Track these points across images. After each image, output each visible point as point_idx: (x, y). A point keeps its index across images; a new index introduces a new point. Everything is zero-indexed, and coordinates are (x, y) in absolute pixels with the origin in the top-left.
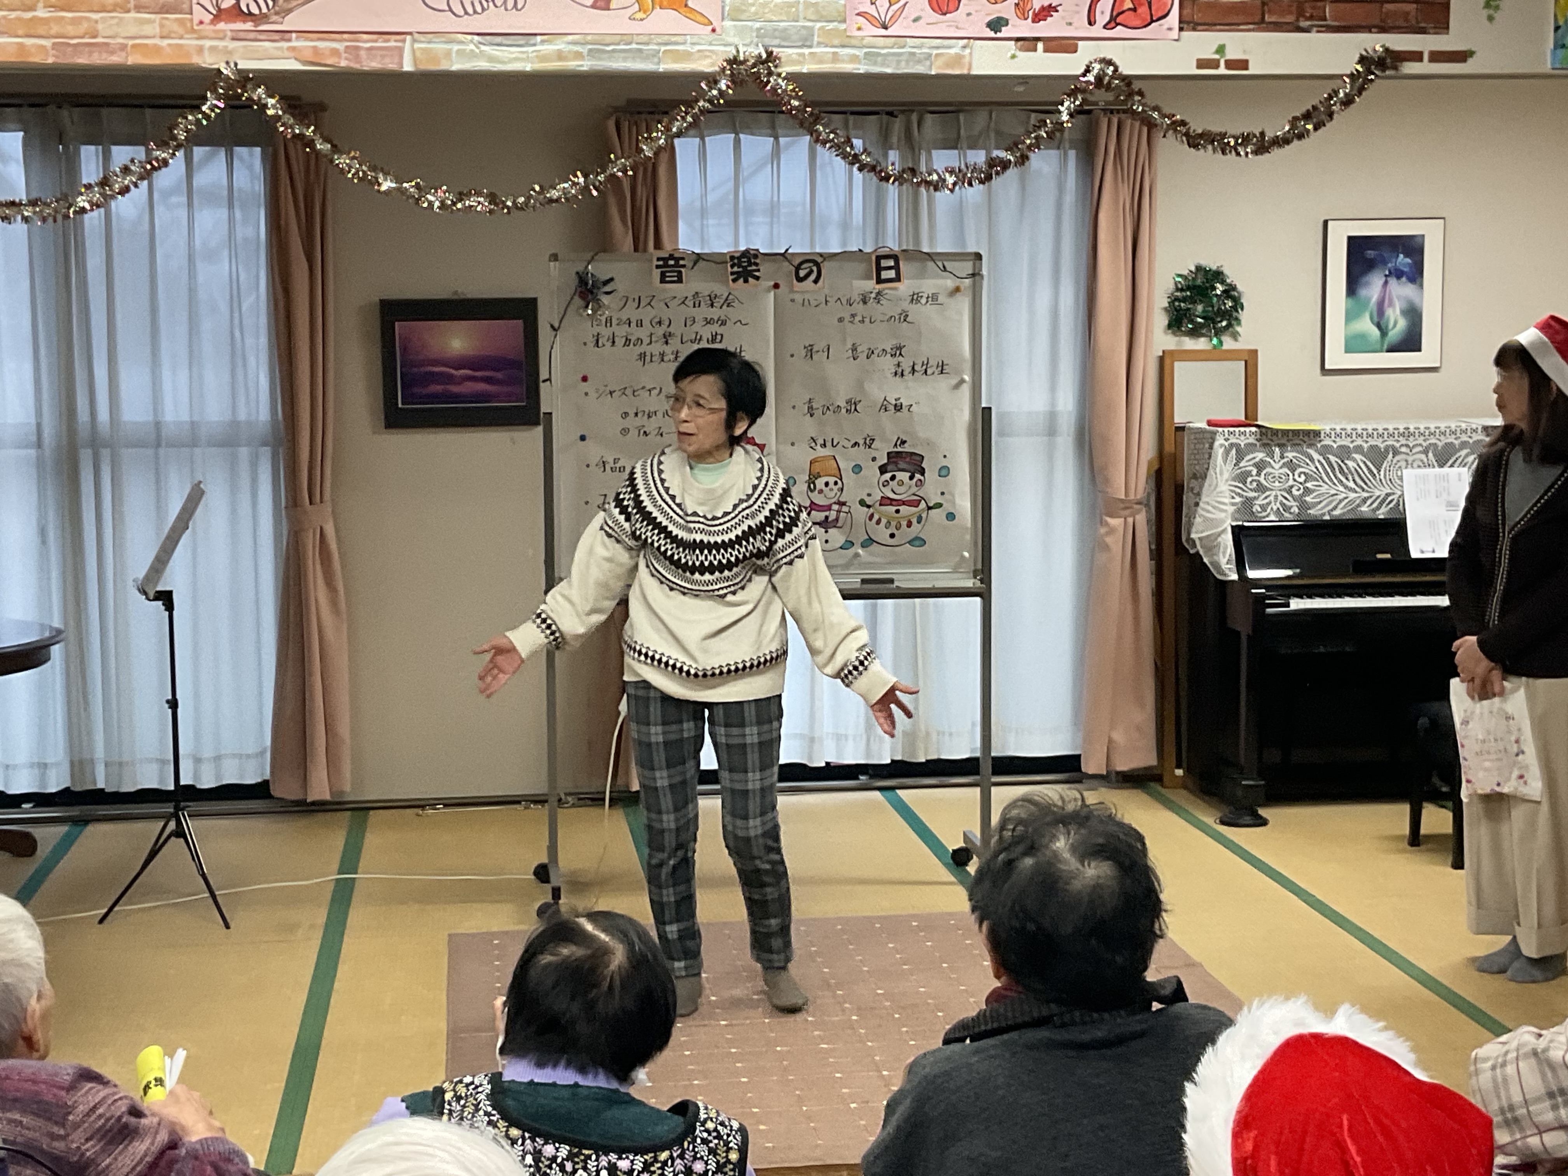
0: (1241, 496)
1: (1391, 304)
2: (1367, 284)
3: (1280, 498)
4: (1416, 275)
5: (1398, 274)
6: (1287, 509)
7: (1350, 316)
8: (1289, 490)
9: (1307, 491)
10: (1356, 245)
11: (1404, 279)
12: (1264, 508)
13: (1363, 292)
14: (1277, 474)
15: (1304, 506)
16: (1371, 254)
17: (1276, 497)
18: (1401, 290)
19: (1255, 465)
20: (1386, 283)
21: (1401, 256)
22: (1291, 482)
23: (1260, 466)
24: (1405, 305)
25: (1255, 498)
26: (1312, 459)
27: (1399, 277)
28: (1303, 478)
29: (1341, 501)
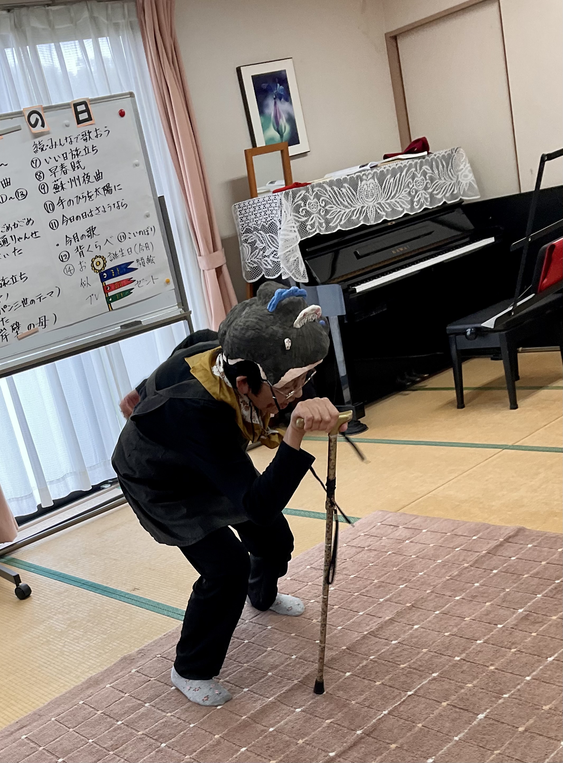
0: (298, 222)
1: (280, 117)
2: (267, 105)
4: (286, 96)
5: (279, 97)
7: (264, 125)
9: (327, 212)
10: (257, 81)
11: (282, 99)
12: (313, 226)
13: (267, 112)
14: (313, 202)
15: (327, 222)
16: (265, 86)
18: (283, 106)
20: (275, 103)
24: (287, 116)
29: (343, 215)
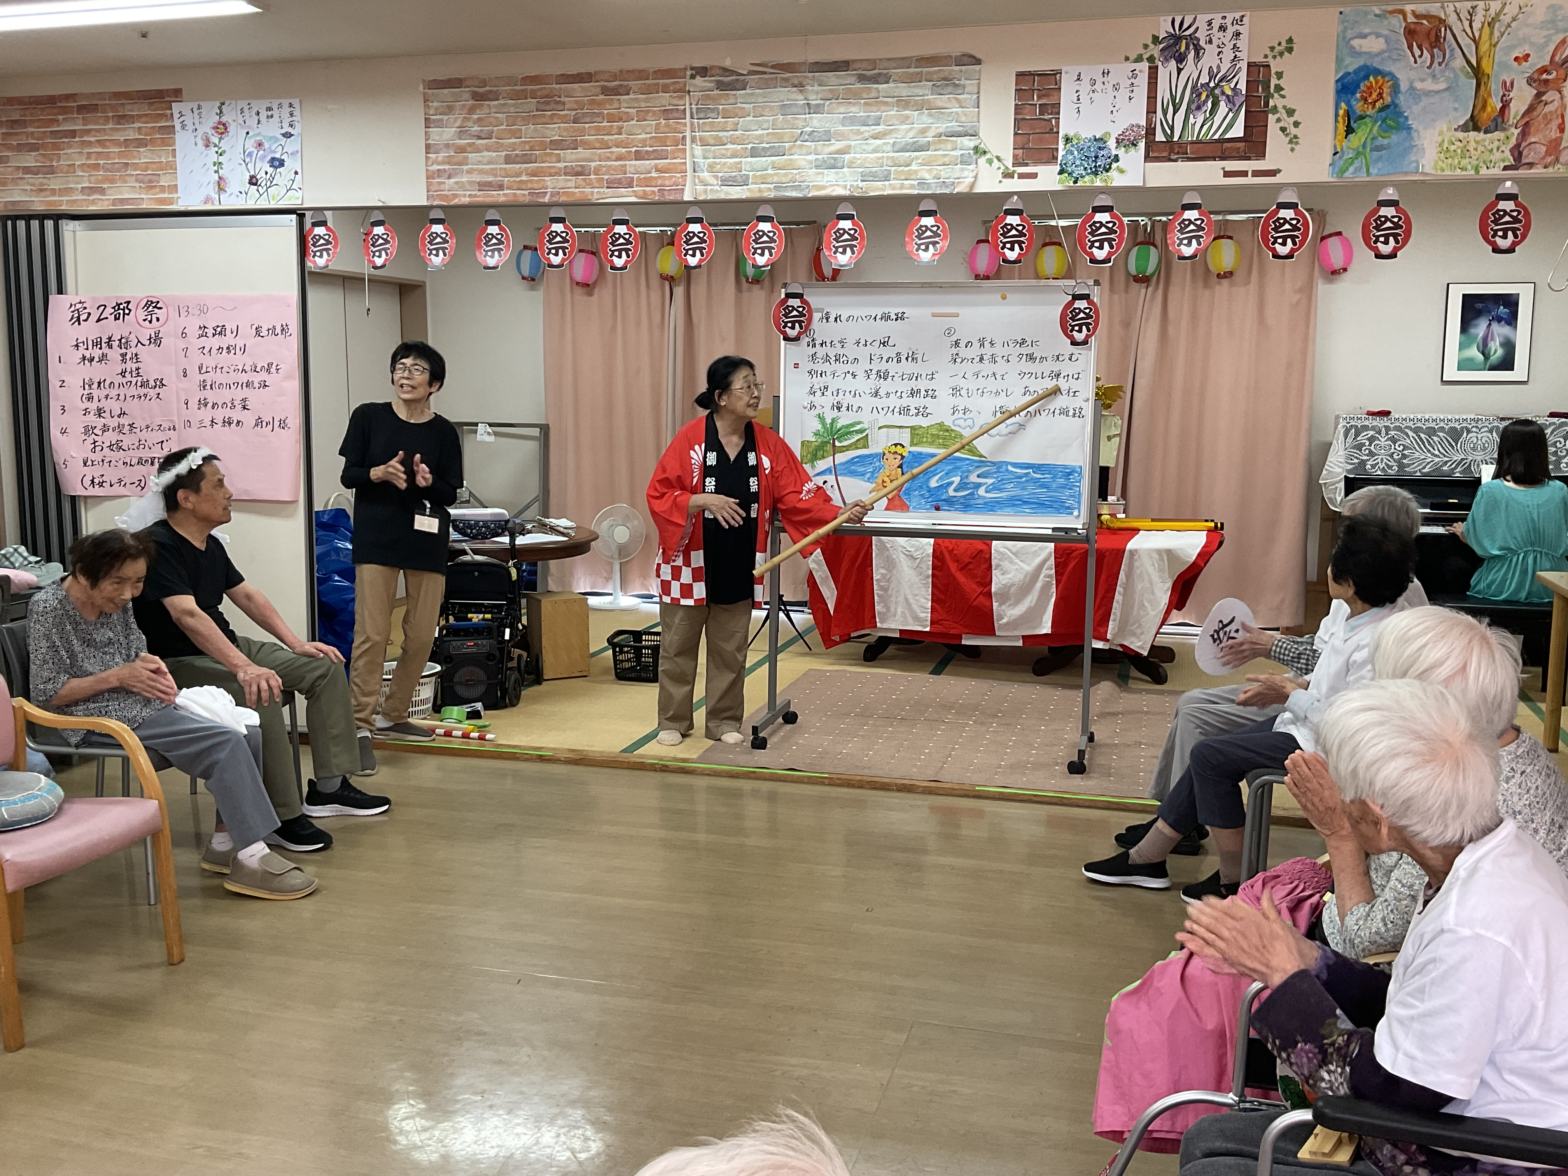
0: (1357, 458)
1: (1492, 339)
2: (1476, 326)
3: (1385, 460)
4: (1512, 320)
5: (1499, 320)
6: (1390, 467)
7: (1462, 347)
8: (1391, 456)
9: (1404, 456)
10: (1469, 301)
11: (1503, 322)
12: (1373, 466)
13: (1473, 331)
14: (1383, 444)
15: (1401, 466)
16: (1479, 306)
17: (1382, 460)
18: (1500, 330)
19: (1368, 439)
20: (1490, 325)
21: (1502, 307)
22: (1392, 450)
23: (1371, 440)
24: (1502, 339)
25: (1368, 460)
26: (1408, 436)
27: (1499, 322)
28: (1402, 447)
29: (1428, 463)
